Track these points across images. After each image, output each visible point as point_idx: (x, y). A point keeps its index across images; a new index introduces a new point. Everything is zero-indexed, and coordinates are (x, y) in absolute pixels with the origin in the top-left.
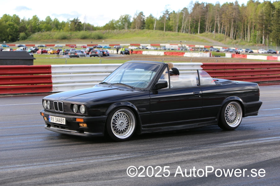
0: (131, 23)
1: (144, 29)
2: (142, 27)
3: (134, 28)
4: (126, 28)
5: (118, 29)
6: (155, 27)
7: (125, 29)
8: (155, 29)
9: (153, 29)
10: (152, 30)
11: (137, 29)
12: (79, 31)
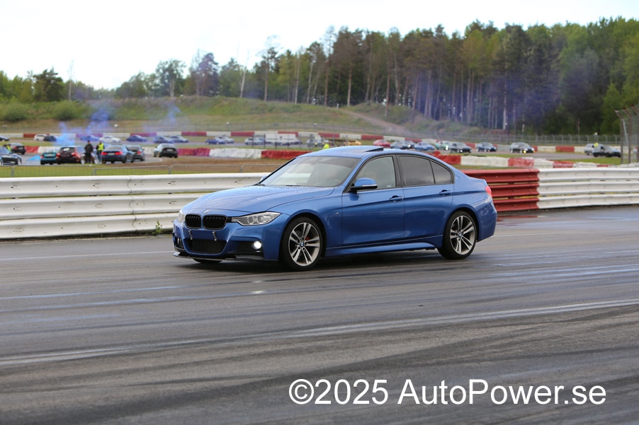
0: (184, 81)
1: (217, 94)
2: (211, 92)
3: (193, 92)
4: (172, 94)
5: (151, 96)
6: (242, 89)
7: (169, 95)
8: (243, 96)
9: (237, 96)
10: (234, 99)
11: (200, 95)
12: (55, 102)
